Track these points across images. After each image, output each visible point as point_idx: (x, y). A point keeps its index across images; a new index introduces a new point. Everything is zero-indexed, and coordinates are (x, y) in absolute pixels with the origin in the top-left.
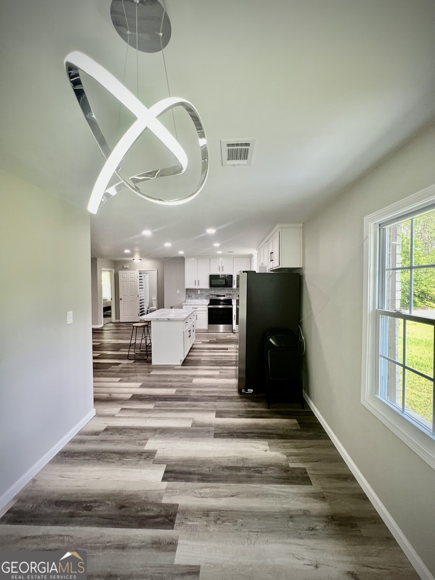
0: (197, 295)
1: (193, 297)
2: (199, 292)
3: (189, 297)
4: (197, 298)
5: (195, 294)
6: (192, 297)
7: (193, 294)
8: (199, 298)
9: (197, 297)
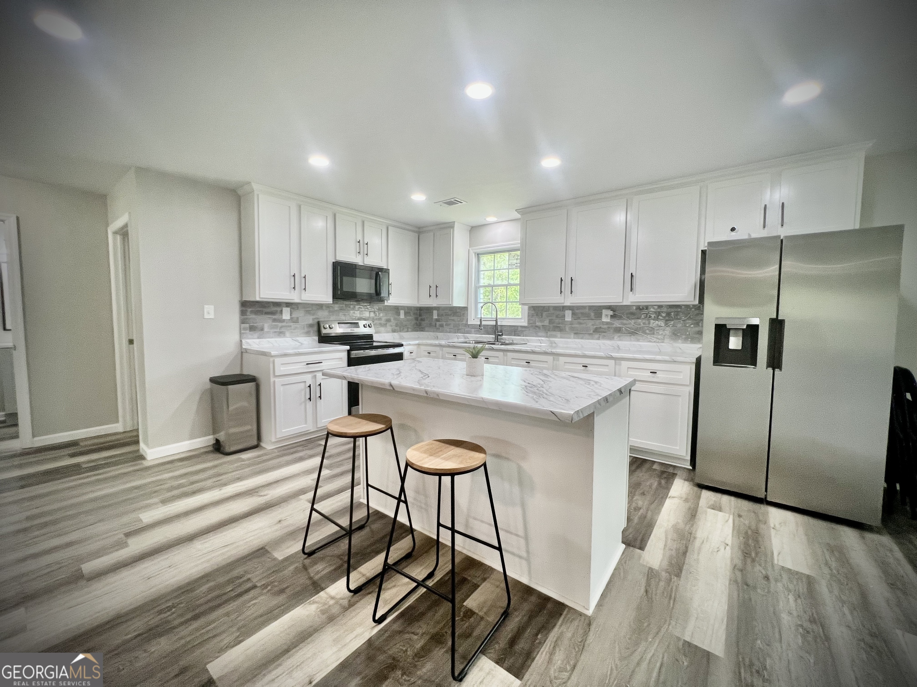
0: (280, 324)
1: (266, 329)
2: (286, 314)
3: (252, 329)
4: (281, 334)
5: (275, 320)
6: (262, 329)
7: (266, 322)
8: (287, 334)
9: (278, 330)
